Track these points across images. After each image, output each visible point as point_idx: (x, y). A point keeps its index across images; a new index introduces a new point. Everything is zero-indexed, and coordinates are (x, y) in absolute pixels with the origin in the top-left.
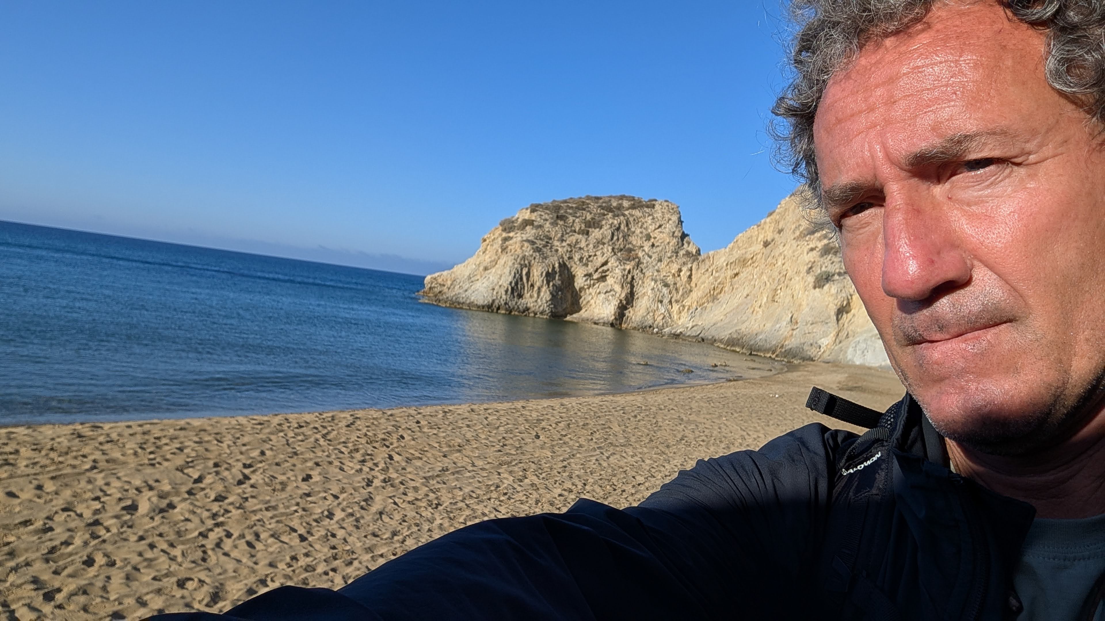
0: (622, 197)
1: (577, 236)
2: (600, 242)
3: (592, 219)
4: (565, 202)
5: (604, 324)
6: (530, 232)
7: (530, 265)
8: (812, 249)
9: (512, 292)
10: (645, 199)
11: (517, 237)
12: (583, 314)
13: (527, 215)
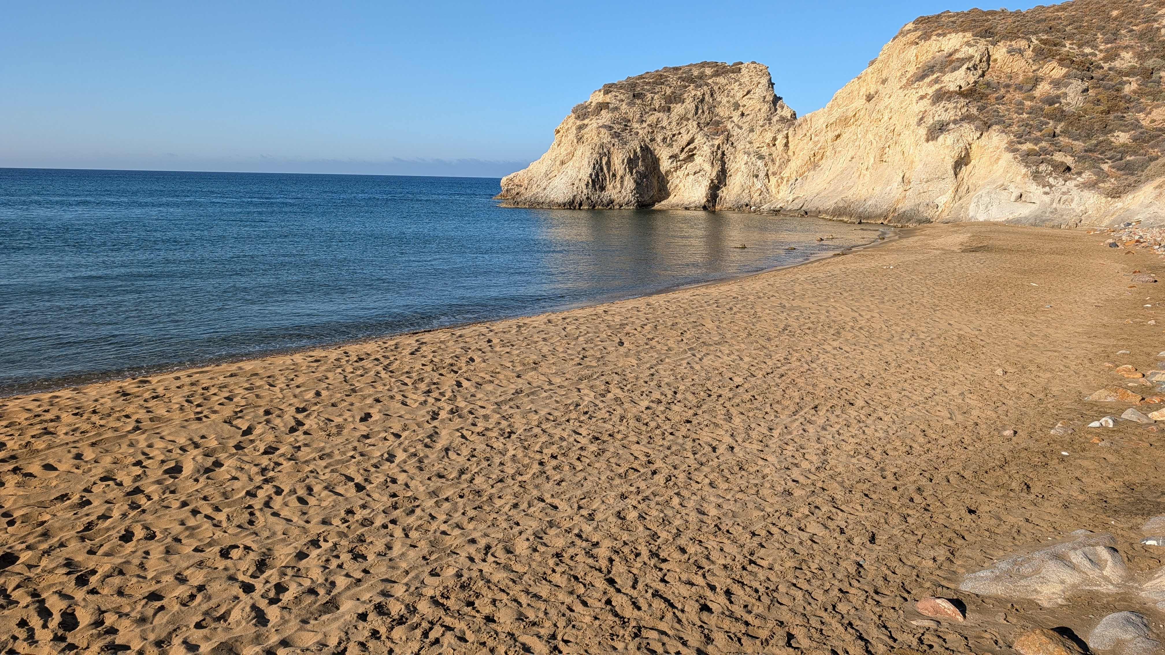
0: (704, 64)
1: (657, 114)
2: (684, 118)
3: (673, 93)
4: (641, 77)
5: (696, 208)
6: (606, 117)
7: (609, 154)
8: (922, 98)
9: (594, 185)
10: (729, 63)
11: (593, 123)
12: (672, 200)
13: (600, 98)
